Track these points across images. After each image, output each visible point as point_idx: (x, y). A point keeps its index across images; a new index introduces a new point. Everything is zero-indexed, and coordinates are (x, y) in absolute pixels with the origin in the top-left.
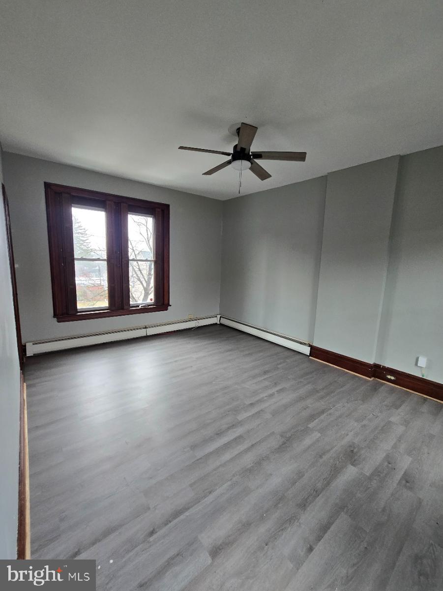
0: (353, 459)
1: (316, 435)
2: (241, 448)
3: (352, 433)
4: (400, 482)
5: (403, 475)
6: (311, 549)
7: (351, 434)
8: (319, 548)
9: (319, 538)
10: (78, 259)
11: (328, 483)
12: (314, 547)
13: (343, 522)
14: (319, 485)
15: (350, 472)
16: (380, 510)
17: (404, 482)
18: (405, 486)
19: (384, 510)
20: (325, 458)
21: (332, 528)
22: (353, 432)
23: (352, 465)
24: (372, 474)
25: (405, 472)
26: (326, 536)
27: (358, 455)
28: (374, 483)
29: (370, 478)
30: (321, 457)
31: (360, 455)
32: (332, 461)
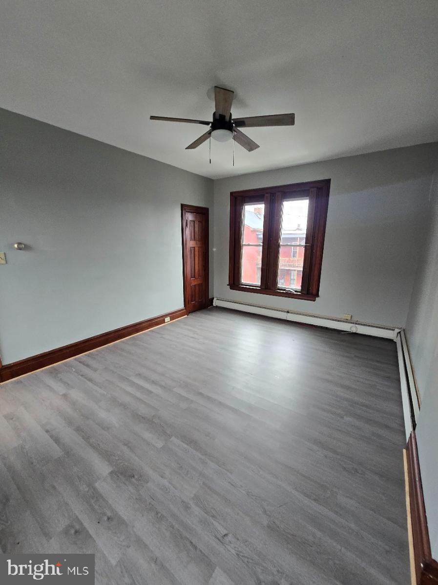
0: (119, 475)
1: (160, 444)
2: (138, 394)
3: (167, 484)
4: (77, 520)
5: (87, 531)
6: (47, 431)
7: (165, 482)
8: (47, 436)
9: (52, 437)
10: (245, 245)
11: (95, 447)
12: (49, 433)
13: (57, 453)
14: (92, 440)
15: (103, 468)
16: (55, 484)
17: (77, 527)
18: (71, 526)
19: (54, 488)
20: (125, 449)
21: (55, 445)
22: (170, 485)
23: (111, 473)
24: (95, 489)
25: (91, 537)
26: (51, 441)
27: (127, 483)
28: (84, 488)
29: (91, 485)
30: (125, 444)
31: (125, 484)
32: (119, 453)
